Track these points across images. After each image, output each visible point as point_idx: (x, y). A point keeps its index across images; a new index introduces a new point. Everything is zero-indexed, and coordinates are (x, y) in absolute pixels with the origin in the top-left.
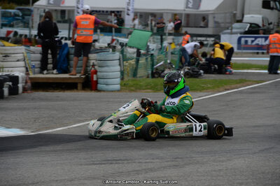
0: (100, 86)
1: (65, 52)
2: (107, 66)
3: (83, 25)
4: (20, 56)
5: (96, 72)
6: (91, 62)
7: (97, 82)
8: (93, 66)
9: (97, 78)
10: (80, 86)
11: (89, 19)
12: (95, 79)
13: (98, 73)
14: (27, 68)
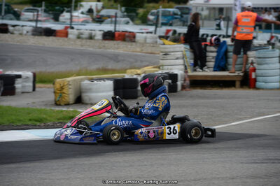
0: (258, 84)
1: (224, 49)
2: (266, 64)
3: (244, 22)
4: (179, 54)
5: (254, 70)
6: (250, 60)
7: (255, 80)
8: (252, 63)
9: (256, 76)
10: (238, 84)
11: (251, 16)
12: (253, 76)
13: (257, 71)
14: (186, 66)
